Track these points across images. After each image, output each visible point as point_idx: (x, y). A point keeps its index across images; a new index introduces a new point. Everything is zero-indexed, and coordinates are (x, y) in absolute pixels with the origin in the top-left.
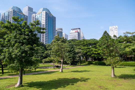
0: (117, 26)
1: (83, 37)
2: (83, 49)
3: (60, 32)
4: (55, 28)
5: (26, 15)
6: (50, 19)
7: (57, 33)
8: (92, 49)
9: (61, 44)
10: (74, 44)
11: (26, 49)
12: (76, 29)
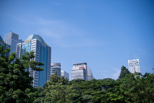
0: (138, 60)
1: (92, 76)
2: (95, 95)
3: (57, 69)
4: (50, 63)
5: (8, 44)
6: (43, 50)
7: (52, 71)
8: (108, 93)
9: (63, 87)
10: (80, 86)
11: (14, 97)
12: (81, 64)
